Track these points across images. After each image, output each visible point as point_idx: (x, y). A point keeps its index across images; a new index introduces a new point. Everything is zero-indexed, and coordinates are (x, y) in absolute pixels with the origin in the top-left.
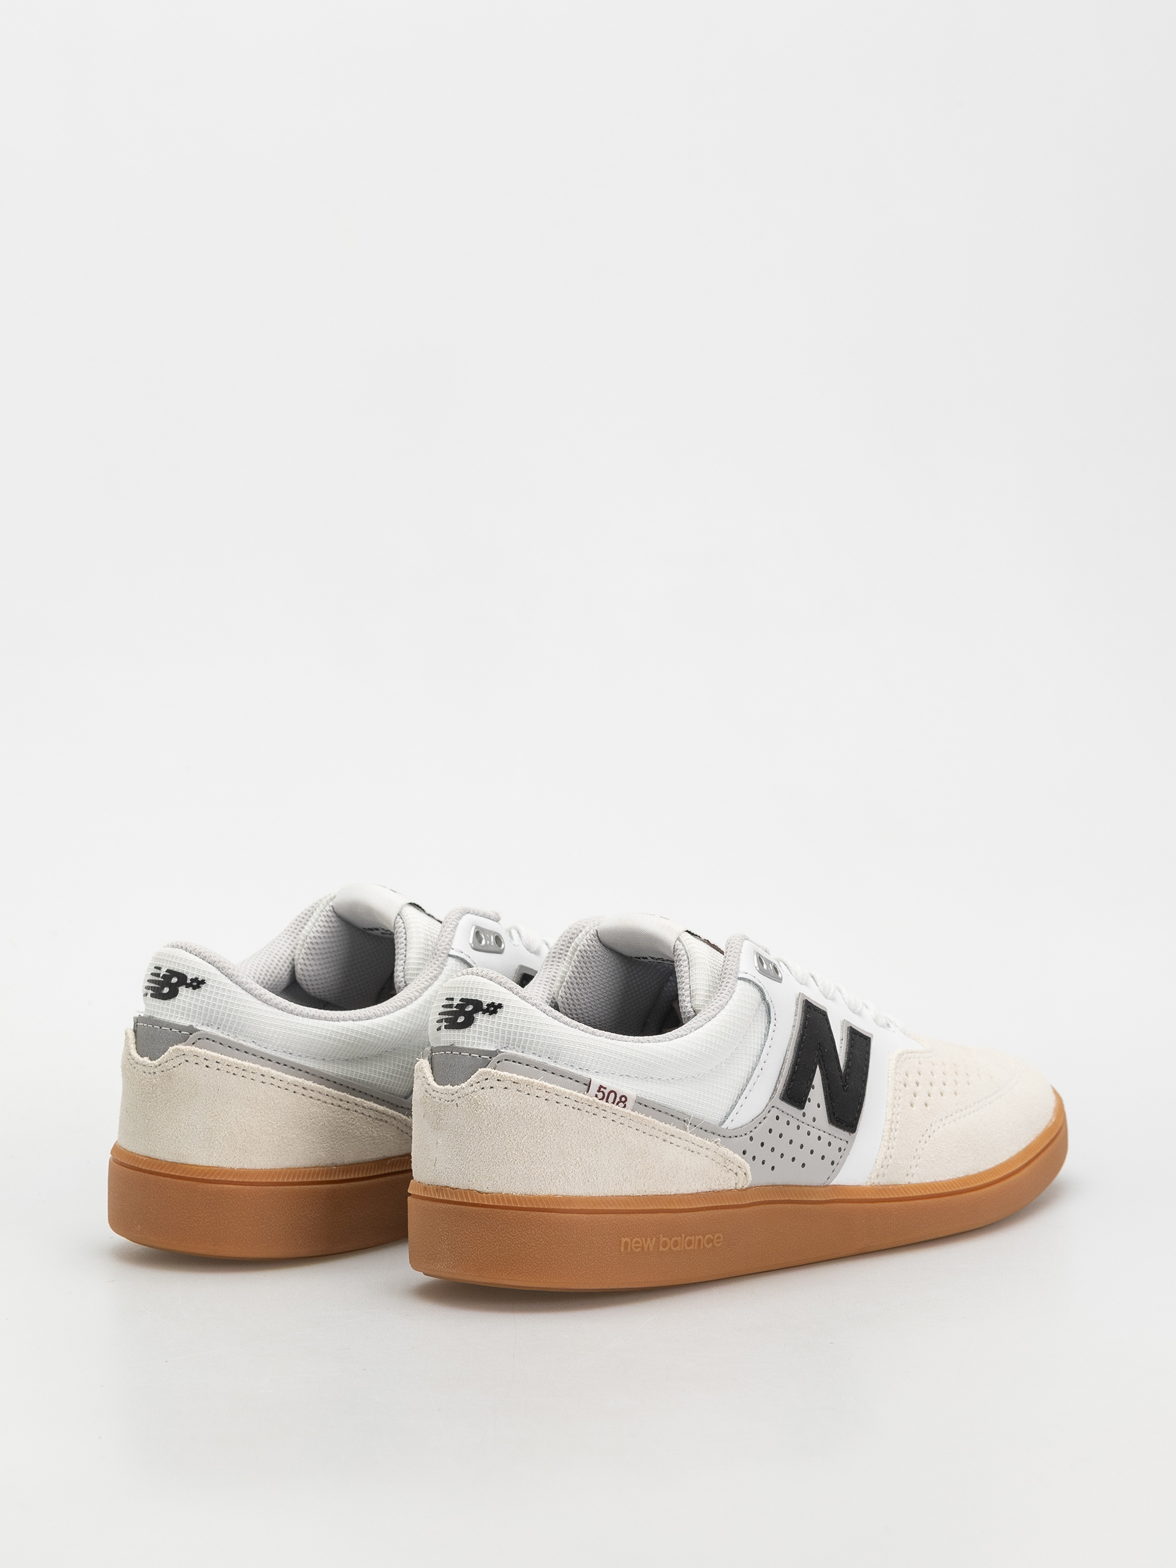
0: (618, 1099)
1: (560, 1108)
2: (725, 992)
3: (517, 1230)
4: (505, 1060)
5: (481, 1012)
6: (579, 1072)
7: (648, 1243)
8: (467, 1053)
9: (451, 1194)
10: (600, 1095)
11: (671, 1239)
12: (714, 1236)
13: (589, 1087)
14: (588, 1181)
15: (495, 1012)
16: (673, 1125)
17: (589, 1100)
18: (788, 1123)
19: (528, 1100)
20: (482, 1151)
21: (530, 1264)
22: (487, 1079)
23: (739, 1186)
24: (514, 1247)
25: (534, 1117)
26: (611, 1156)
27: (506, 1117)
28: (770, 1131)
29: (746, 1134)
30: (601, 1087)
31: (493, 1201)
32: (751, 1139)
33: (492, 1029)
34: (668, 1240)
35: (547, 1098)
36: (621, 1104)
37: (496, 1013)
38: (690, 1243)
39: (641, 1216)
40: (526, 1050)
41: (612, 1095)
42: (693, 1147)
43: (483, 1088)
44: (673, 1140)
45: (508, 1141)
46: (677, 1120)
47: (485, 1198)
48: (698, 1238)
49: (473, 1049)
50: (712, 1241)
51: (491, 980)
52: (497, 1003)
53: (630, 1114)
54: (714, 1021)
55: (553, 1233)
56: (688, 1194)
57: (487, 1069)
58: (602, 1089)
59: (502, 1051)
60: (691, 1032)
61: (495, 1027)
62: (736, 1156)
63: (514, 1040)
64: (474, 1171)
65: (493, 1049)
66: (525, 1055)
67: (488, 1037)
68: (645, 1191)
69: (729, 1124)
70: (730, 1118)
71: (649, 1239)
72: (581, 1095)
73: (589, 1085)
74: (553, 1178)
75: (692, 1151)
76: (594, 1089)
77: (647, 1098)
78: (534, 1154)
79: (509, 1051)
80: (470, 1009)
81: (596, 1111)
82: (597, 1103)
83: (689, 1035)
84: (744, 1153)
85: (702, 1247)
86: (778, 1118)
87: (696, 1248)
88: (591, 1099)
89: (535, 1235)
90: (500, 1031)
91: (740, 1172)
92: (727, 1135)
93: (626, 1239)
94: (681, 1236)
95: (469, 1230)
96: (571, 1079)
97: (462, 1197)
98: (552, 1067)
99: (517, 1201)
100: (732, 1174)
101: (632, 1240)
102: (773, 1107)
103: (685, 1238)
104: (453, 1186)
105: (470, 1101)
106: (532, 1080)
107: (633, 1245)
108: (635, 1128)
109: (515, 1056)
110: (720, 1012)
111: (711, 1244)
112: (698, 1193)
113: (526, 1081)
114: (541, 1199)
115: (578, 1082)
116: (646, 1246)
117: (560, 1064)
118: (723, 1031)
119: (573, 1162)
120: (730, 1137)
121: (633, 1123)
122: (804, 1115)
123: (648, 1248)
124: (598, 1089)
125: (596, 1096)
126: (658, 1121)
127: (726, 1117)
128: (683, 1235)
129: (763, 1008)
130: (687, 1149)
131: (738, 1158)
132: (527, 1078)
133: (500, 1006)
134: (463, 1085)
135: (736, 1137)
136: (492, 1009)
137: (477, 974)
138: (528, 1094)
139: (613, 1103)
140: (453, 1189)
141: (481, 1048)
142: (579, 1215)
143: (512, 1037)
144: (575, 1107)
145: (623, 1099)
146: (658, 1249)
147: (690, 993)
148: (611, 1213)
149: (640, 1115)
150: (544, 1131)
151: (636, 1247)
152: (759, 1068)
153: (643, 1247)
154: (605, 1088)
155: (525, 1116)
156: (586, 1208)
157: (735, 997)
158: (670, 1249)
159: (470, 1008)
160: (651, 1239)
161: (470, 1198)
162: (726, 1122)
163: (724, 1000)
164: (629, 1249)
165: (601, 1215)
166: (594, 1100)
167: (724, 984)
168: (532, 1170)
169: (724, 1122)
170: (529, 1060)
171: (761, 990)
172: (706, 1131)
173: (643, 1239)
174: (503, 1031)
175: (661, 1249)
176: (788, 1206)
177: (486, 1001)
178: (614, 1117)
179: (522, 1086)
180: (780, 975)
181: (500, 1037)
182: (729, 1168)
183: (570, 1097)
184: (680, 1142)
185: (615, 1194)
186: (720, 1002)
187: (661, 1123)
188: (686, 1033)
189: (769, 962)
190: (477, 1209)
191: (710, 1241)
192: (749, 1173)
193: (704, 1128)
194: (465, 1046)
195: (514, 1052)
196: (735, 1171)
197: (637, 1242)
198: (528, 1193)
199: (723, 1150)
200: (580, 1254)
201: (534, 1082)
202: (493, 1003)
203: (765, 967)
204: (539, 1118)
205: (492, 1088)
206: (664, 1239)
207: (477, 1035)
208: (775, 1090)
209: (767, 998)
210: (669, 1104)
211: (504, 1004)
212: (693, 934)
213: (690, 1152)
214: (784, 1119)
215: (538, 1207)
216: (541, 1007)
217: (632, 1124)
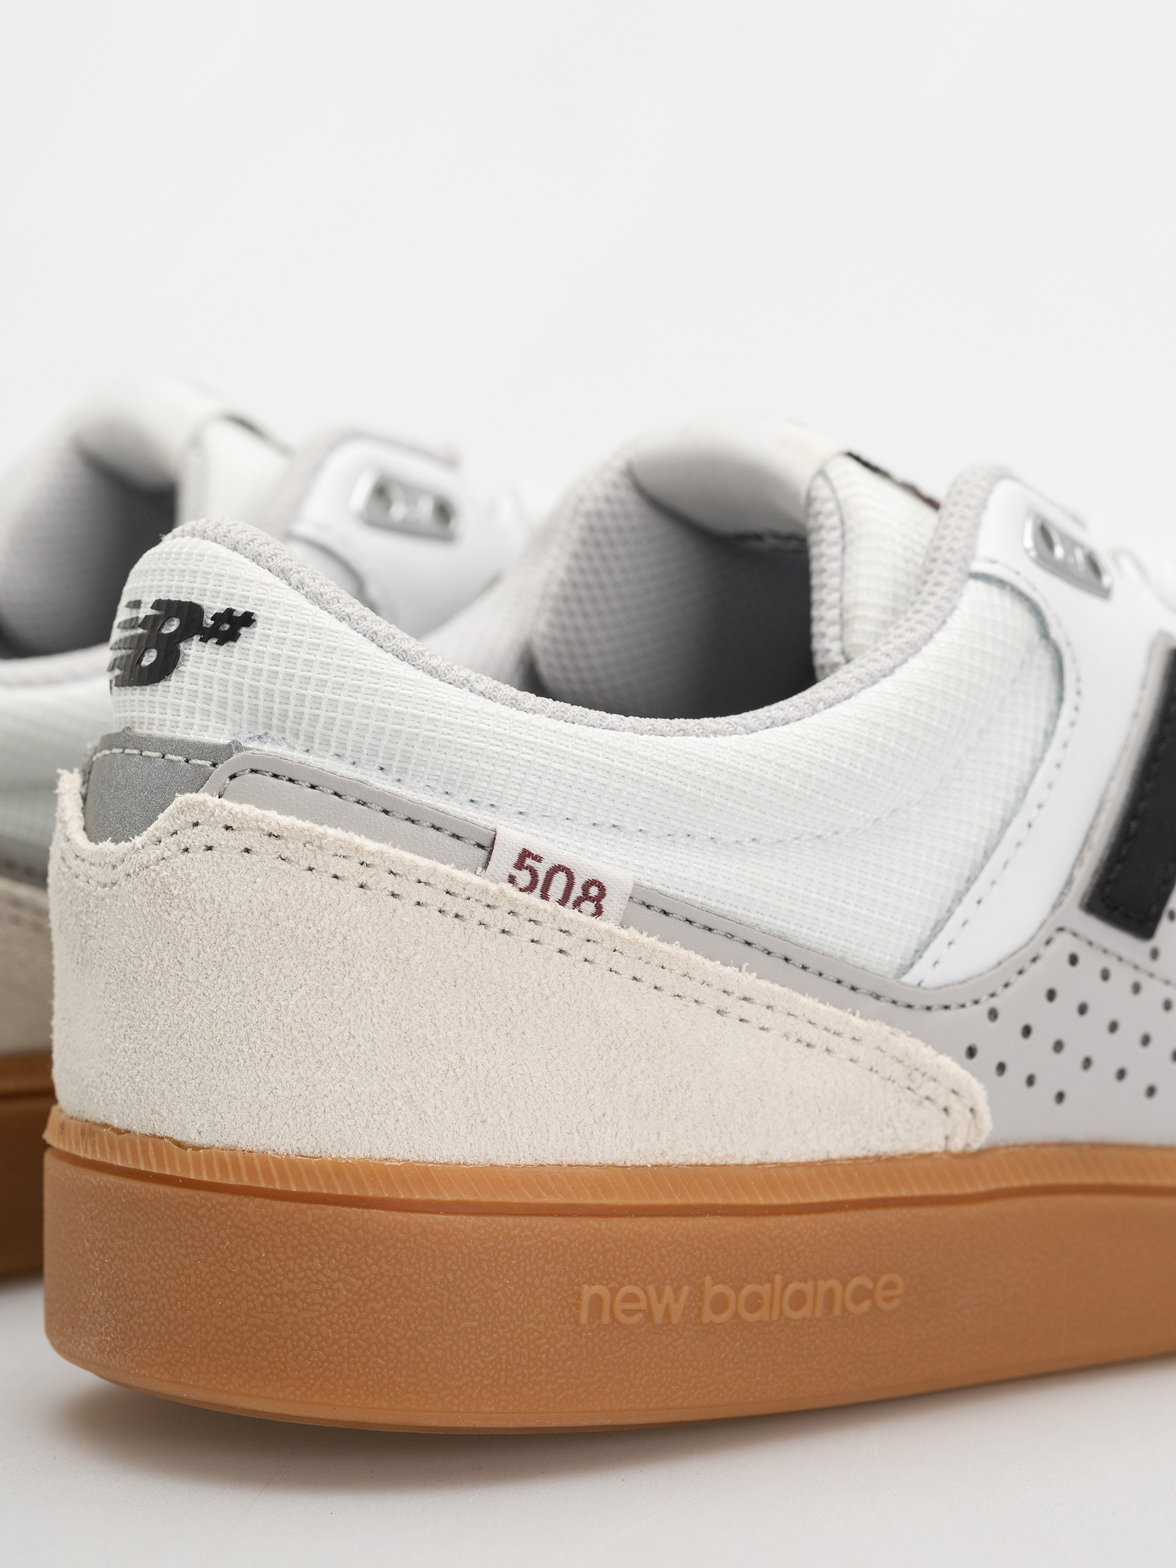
0: (577, 892)
1: (400, 911)
2: (927, 609)
3: (271, 1256)
4: (253, 771)
5: (196, 638)
6: (468, 812)
7: (664, 1301)
8: (155, 751)
9: (112, 1147)
10: (524, 878)
11: (738, 1290)
12: (875, 1281)
13: (490, 853)
14: (484, 1122)
15: (232, 636)
16: (750, 970)
17: (485, 891)
18: (1105, 975)
19: (308, 885)
20: (183, 1027)
21: (306, 1354)
22: (196, 824)
23: (957, 1145)
24: (263, 1304)
25: (326, 934)
26: (554, 1052)
27: (248, 931)
28: (1051, 995)
29: (976, 1002)
30: (525, 854)
31: (210, 1171)
32: (993, 1014)
33: (224, 683)
34: (730, 1293)
35: (362, 879)
36: (589, 906)
37: (235, 640)
38: (799, 1300)
39: (645, 1224)
40: (316, 746)
41: (560, 880)
42: (810, 1034)
43: (186, 850)
44: (747, 1010)
45: (253, 1002)
46: (764, 956)
47: (190, 1160)
48: (823, 1285)
49: (172, 740)
50: (870, 1294)
51: (235, 549)
52: (240, 610)
53: (612, 935)
54: (885, 684)
55: (375, 1269)
56: (798, 1165)
57: (201, 796)
58: (529, 862)
59: (251, 746)
60: (815, 711)
61: (232, 678)
62: (945, 1060)
63: (284, 715)
64: (164, 1085)
65: (223, 740)
66: (310, 759)
67: (213, 707)
68: (663, 1154)
69: (924, 973)
70: (929, 956)
71: (668, 1290)
72: (463, 875)
73: (488, 847)
74: (376, 1110)
75: (808, 1045)
76: (504, 859)
77: (671, 892)
78: (325, 1040)
79: (267, 748)
80: (173, 629)
81: (509, 922)
82: (511, 901)
83: (807, 720)
84: (971, 1052)
85: (837, 1311)
86: (1073, 960)
87: (819, 1313)
88: (493, 887)
89: (320, 1271)
90: (245, 688)
91: (955, 1105)
92: (918, 1002)
93: (597, 1289)
94: (771, 1281)
95: (151, 1250)
96: (438, 829)
97: (135, 1159)
98: (382, 795)
99: (274, 1171)
100: (931, 1112)
101: (614, 1292)
102: (1061, 929)
103: (785, 1286)
104: (116, 1123)
105: (152, 886)
106: (320, 829)
107: (619, 1306)
108: (628, 975)
109: (280, 760)
110: (905, 661)
111: (866, 1305)
112: (828, 1163)
113: (302, 830)
114: (340, 1169)
115: (458, 838)
116: (658, 1310)
117: (411, 788)
118: (911, 714)
119: (439, 1065)
120: (929, 1008)
121: (622, 959)
122: (1155, 954)
123: (667, 1312)
124: (515, 859)
125: (512, 879)
126: (699, 958)
127: (918, 954)
128: (778, 1278)
129: (1043, 660)
130: (793, 1039)
131: (952, 1067)
132: (307, 824)
133: (248, 619)
134: (138, 840)
135: (946, 1007)
136: (227, 627)
137: (204, 535)
138: (310, 869)
139: (563, 902)
140: (118, 1131)
141: (193, 736)
142: (451, 1218)
143: (276, 706)
144: (446, 909)
145: (594, 891)
146: (699, 1315)
147: (841, 616)
148: (552, 1215)
149: (643, 938)
150: (354, 975)
151: (627, 1313)
152: (1019, 822)
153: (649, 1313)
154: (538, 858)
155: (298, 932)
156: (472, 1199)
157: (954, 623)
158: (736, 1315)
159: (173, 626)
160: (677, 1290)
161: (153, 1161)
162: (916, 967)
163: (922, 630)
164: (606, 1318)
165: (518, 1219)
166: (502, 891)
167: (928, 587)
168: (318, 1087)
169: (912, 965)
170: (319, 773)
171: (1035, 610)
172: (853, 989)
173: (651, 1289)
174: (255, 691)
175: (708, 1316)
176: (1106, 1200)
177: (212, 606)
178: (565, 942)
179: (291, 846)
180: (1106, 580)
181: (246, 706)
182: (922, 1092)
183: (432, 880)
184: (768, 1019)
185: (567, 1160)
186: (910, 636)
187: (708, 963)
188: (798, 714)
189: (1071, 544)
190: (169, 1190)
191: (861, 1295)
192: (983, 1108)
193: (849, 980)
194: (156, 732)
195: (282, 750)
196: (942, 1102)
197: (632, 1298)
198: (308, 1151)
199: (904, 1042)
200: (452, 1330)
201: (323, 836)
202: (230, 611)
203: (1059, 552)
204: (339, 938)
205: (210, 848)
206: (719, 1288)
207: (184, 702)
208: (1069, 882)
209: (1055, 633)
210: (740, 911)
211: (260, 613)
212: (866, 465)
213: (801, 1047)
214: (1091, 962)
215: (331, 1191)
216: (363, 624)
217: (618, 962)
